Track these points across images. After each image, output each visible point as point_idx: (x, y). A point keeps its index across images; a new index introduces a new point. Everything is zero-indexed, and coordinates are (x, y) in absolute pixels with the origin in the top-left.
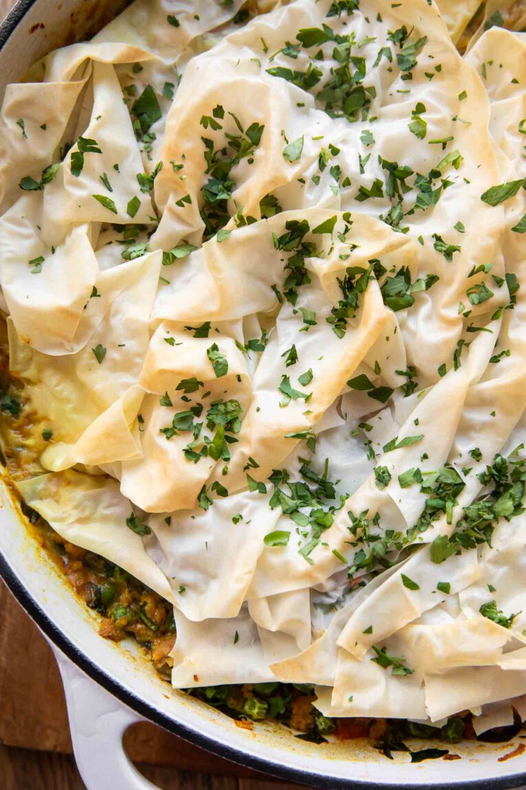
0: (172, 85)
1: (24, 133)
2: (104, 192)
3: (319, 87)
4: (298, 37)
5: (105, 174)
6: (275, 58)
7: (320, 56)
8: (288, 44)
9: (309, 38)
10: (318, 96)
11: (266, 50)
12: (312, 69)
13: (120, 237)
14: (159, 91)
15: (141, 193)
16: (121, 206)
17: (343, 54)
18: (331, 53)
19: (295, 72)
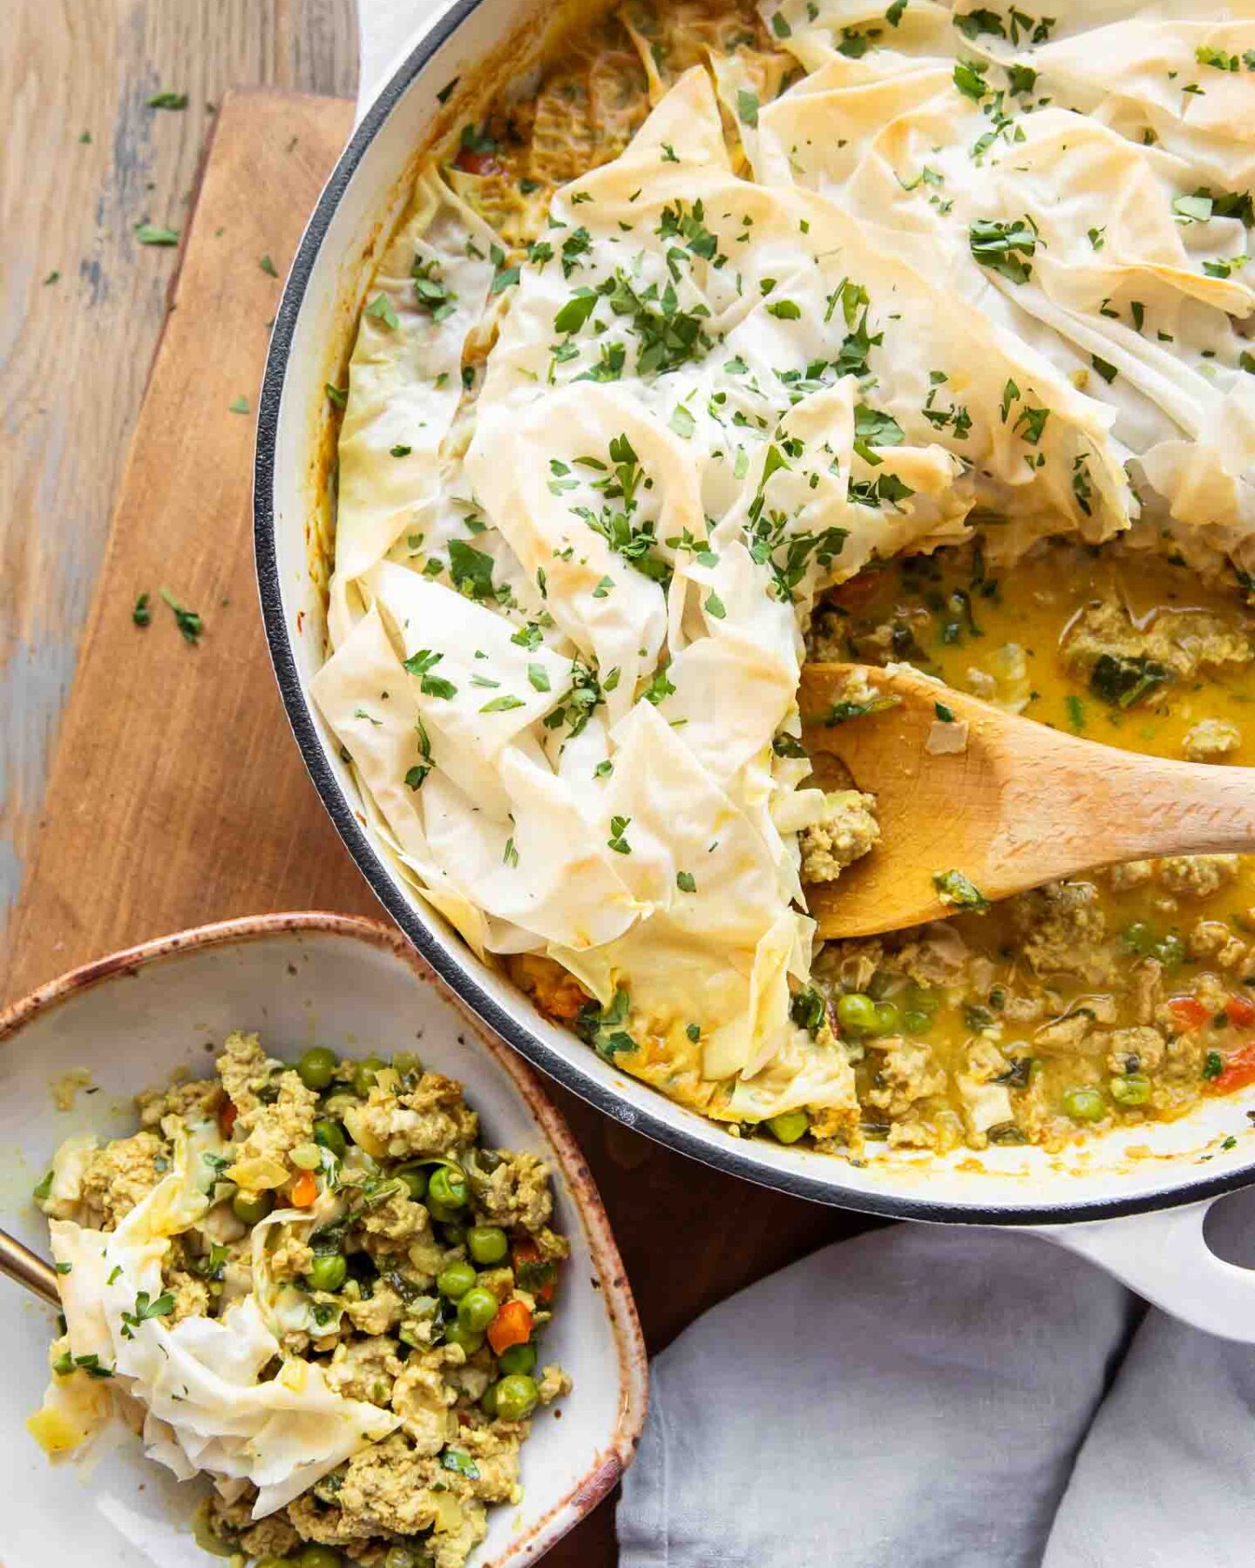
0: (474, 516)
1: (373, 722)
2: (490, 695)
3: (632, 359)
4: (559, 330)
5: (474, 676)
6: (556, 374)
7: (600, 328)
8: (554, 349)
9: (570, 321)
10: (640, 370)
11: (534, 377)
12: (607, 349)
13: (567, 728)
14: (466, 535)
15: (533, 654)
16: (525, 692)
17: (627, 303)
18: (610, 312)
19: (592, 370)
